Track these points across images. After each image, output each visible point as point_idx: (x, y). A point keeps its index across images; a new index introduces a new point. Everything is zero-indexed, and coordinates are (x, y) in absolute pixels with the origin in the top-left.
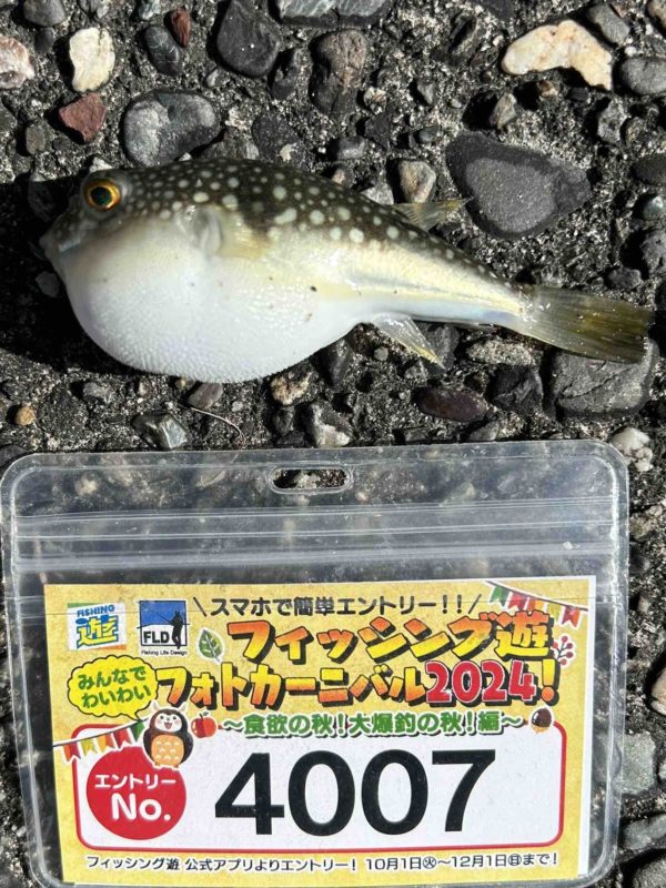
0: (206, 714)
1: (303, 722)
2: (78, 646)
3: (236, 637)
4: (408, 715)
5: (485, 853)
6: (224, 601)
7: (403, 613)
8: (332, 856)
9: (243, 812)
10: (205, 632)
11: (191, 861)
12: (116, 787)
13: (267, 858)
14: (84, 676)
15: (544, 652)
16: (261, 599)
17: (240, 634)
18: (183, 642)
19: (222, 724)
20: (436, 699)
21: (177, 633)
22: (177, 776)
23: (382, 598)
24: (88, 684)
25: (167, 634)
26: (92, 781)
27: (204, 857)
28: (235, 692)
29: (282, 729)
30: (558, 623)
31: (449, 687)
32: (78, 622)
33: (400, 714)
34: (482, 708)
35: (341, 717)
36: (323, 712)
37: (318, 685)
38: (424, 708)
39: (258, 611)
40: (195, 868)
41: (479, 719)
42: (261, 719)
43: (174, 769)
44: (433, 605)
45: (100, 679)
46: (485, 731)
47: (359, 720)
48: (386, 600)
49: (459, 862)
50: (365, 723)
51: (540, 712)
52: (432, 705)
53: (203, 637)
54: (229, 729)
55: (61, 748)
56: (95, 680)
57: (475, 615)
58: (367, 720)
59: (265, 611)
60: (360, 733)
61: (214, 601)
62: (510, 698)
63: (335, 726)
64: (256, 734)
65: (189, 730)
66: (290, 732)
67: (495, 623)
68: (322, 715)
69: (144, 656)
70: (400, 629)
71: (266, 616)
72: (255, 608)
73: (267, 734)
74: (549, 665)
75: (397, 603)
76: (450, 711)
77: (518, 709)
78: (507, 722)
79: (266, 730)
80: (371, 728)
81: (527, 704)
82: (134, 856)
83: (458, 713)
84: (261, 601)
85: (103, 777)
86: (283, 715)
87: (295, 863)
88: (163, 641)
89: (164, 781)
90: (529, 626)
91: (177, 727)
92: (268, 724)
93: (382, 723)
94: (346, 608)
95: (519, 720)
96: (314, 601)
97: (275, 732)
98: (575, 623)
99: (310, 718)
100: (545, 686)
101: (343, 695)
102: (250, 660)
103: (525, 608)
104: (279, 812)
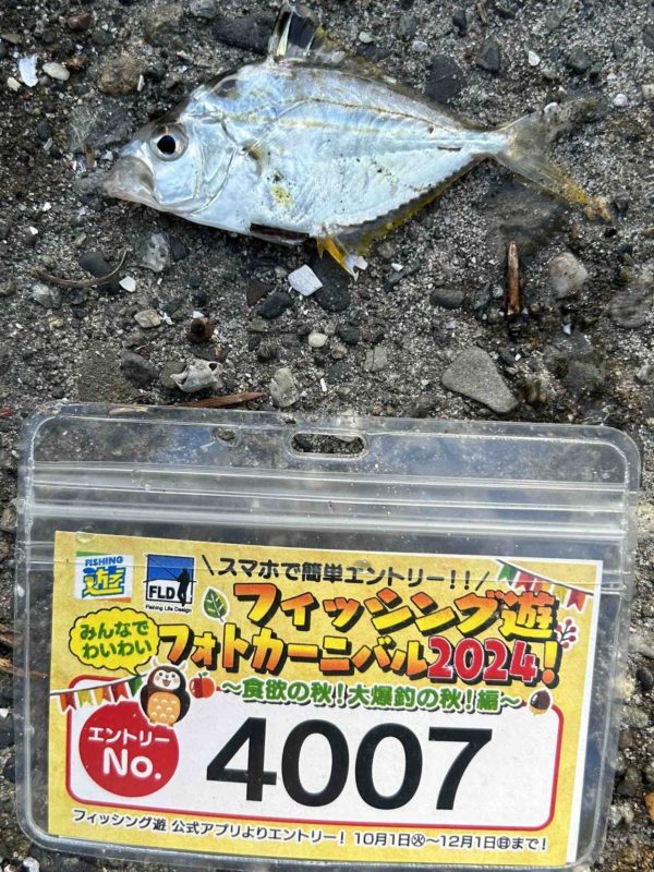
0: (205, 674)
1: (302, 689)
2: (84, 596)
3: (241, 598)
4: (408, 689)
5: (474, 834)
6: (232, 562)
7: (411, 585)
8: (321, 828)
9: (235, 776)
10: (211, 592)
11: (178, 823)
12: (109, 741)
13: (255, 826)
14: (86, 626)
15: (547, 634)
16: (270, 561)
17: (246, 596)
18: (188, 600)
19: (221, 686)
20: (438, 675)
21: (182, 590)
22: (171, 735)
23: (391, 569)
24: (89, 635)
25: (173, 590)
26: (86, 733)
27: (191, 820)
28: (237, 654)
29: (281, 695)
30: (563, 606)
31: (451, 663)
32: (85, 571)
33: (400, 688)
34: (482, 687)
35: (340, 686)
36: (322, 680)
37: (320, 652)
38: (425, 684)
39: (266, 572)
40: (182, 830)
41: (478, 697)
42: (261, 684)
43: (169, 728)
44: (442, 579)
45: (102, 630)
46: (483, 710)
47: (359, 691)
48: (394, 571)
49: (448, 842)
50: (364, 695)
51: (539, 694)
52: (433, 681)
53: (209, 597)
54: (227, 691)
55: (58, 697)
56: (97, 631)
57: (481, 593)
58: (367, 691)
59: (273, 576)
60: (359, 704)
61: (222, 560)
62: (511, 678)
63: (334, 696)
64: (254, 698)
65: (187, 689)
66: (288, 699)
67: (500, 602)
68: (322, 684)
69: (147, 610)
70: (406, 601)
71: (273, 579)
72: (263, 569)
73: (265, 699)
74: (552, 647)
75: (406, 576)
76: (451, 687)
77: (517, 690)
78: (506, 702)
79: (264, 695)
80: (370, 700)
81: (527, 685)
82: (121, 814)
83: (458, 690)
84: (270, 564)
85: (97, 730)
86: (283, 681)
87: (283, 832)
88: (168, 597)
89: (157, 739)
90: (536, 607)
91: (174, 685)
92: (267, 689)
93: (382, 696)
94: (354, 577)
95: (517, 701)
96: (323, 568)
97: (274, 697)
98: (580, 608)
99: (310, 686)
100: (546, 669)
101: (345, 665)
102: (253, 622)
103: (532, 589)
104: (271, 779)
